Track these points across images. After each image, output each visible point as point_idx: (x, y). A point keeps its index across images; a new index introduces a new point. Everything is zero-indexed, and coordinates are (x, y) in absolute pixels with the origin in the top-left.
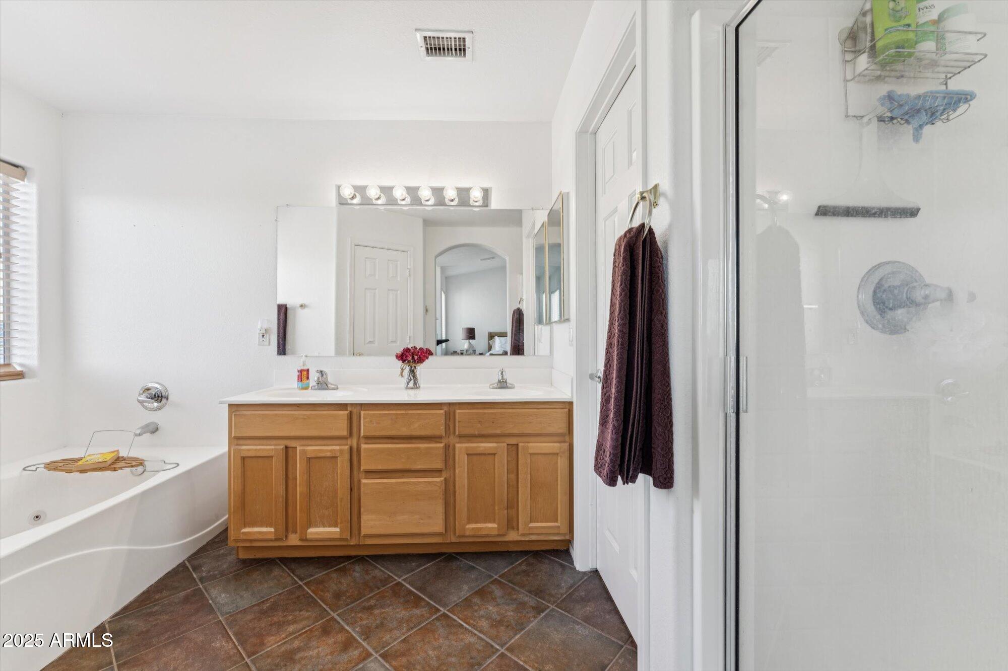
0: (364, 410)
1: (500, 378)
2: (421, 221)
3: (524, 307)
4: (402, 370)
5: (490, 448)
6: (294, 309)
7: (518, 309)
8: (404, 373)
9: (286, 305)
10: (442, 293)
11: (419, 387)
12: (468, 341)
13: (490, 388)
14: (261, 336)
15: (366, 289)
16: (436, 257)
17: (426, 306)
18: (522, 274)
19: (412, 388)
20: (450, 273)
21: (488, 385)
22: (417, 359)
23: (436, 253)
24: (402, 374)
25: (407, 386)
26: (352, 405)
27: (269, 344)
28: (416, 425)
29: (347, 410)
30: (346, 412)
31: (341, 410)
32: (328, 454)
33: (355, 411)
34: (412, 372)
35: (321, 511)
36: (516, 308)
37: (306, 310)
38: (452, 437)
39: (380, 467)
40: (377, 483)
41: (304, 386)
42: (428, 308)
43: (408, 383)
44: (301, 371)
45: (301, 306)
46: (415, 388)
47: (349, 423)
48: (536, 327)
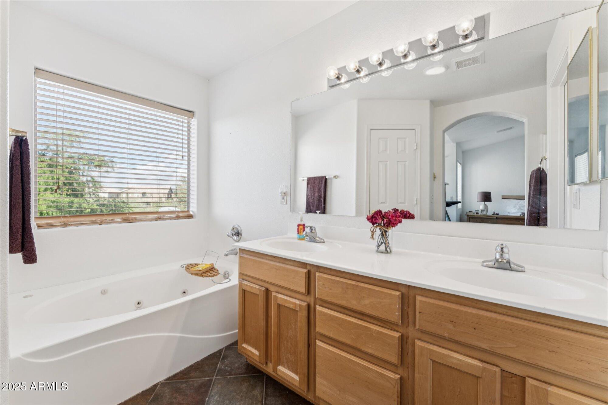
0: (320, 272)
1: (498, 256)
2: (427, 104)
3: (547, 167)
4: (373, 233)
5: (469, 364)
6: (331, 179)
7: (539, 169)
8: (374, 235)
9: (325, 177)
10: (459, 164)
11: (391, 252)
12: (483, 203)
13: (482, 265)
14: (282, 198)
15: (379, 162)
16: (444, 131)
17: (434, 174)
18: (545, 133)
19: (382, 253)
20: (466, 147)
21: (481, 260)
22: (386, 223)
23: (444, 128)
24: (372, 237)
25: (378, 249)
26: (311, 265)
27: (286, 204)
28: (367, 302)
29: (306, 268)
30: (306, 271)
31: (302, 268)
32: (291, 306)
33: (312, 271)
34: (383, 235)
35: (287, 355)
36: (535, 168)
37: (338, 179)
38: (411, 328)
39: (331, 335)
40: (329, 350)
41: (301, 237)
42: (435, 175)
43: (379, 246)
44: (299, 225)
45: (335, 177)
46: (385, 253)
47: (307, 282)
48: (568, 188)
